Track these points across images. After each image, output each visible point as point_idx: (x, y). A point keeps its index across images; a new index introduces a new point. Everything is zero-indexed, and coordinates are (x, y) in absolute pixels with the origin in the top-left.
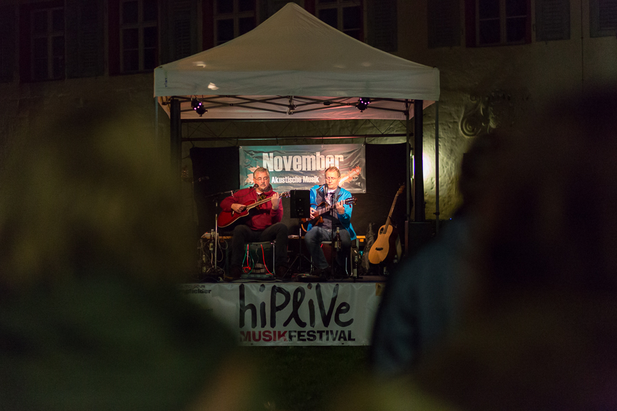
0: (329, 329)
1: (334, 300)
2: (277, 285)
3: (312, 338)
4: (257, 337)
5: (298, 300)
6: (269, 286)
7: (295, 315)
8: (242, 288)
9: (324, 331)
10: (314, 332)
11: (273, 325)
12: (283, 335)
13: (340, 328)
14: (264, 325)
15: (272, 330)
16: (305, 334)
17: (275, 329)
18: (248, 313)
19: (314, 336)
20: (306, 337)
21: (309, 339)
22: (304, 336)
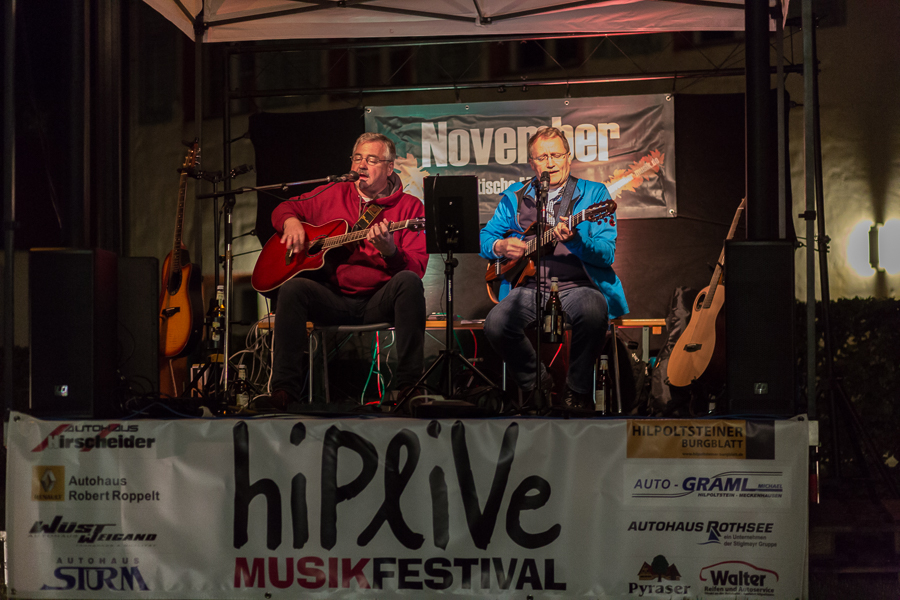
0: (490, 553)
1: (503, 472)
2: (341, 424)
3: (439, 580)
4: (282, 576)
5: (401, 469)
6: (317, 428)
7: (391, 512)
8: (241, 434)
9: (475, 561)
10: (446, 562)
11: (328, 540)
12: (358, 571)
13: (522, 553)
14: (300, 540)
15: (326, 555)
16: (420, 568)
17: (333, 553)
18: (258, 505)
19: (447, 575)
20: (423, 576)
21: (430, 584)
22: (416, 573)
